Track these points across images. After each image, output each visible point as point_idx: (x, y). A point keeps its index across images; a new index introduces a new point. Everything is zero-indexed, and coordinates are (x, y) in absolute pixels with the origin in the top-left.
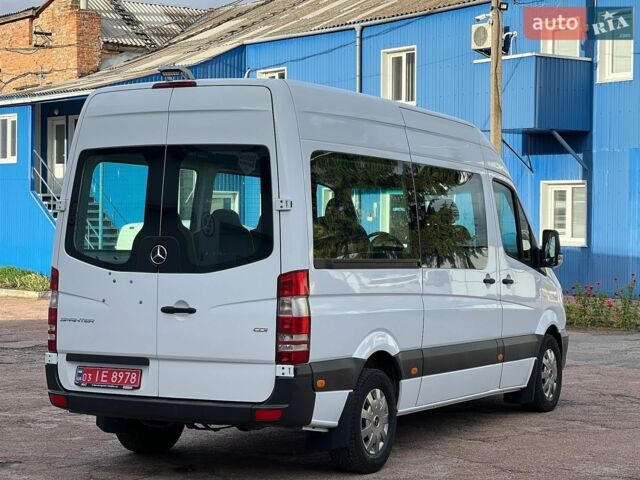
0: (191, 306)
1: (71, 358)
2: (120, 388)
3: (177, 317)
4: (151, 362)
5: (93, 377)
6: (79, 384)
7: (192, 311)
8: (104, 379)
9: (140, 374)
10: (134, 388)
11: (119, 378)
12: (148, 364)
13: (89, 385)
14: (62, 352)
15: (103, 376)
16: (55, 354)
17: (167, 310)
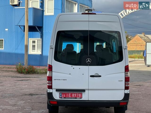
0: (100, 75)
1: (57, 90)
2: (76, 98)
3: (95, 78)
4: (86, 91)
5: (66, 95)
6: (61, 98)
7: (100, 76)
8: (70, 96)
9: (81, 94)
10: (80, 98)
11: (75, 96)
12: (85, 91)
13: (65, 98)
14: (54, 89)
15: (69, 95)
16: (52, 89)
17: (92, 76)
